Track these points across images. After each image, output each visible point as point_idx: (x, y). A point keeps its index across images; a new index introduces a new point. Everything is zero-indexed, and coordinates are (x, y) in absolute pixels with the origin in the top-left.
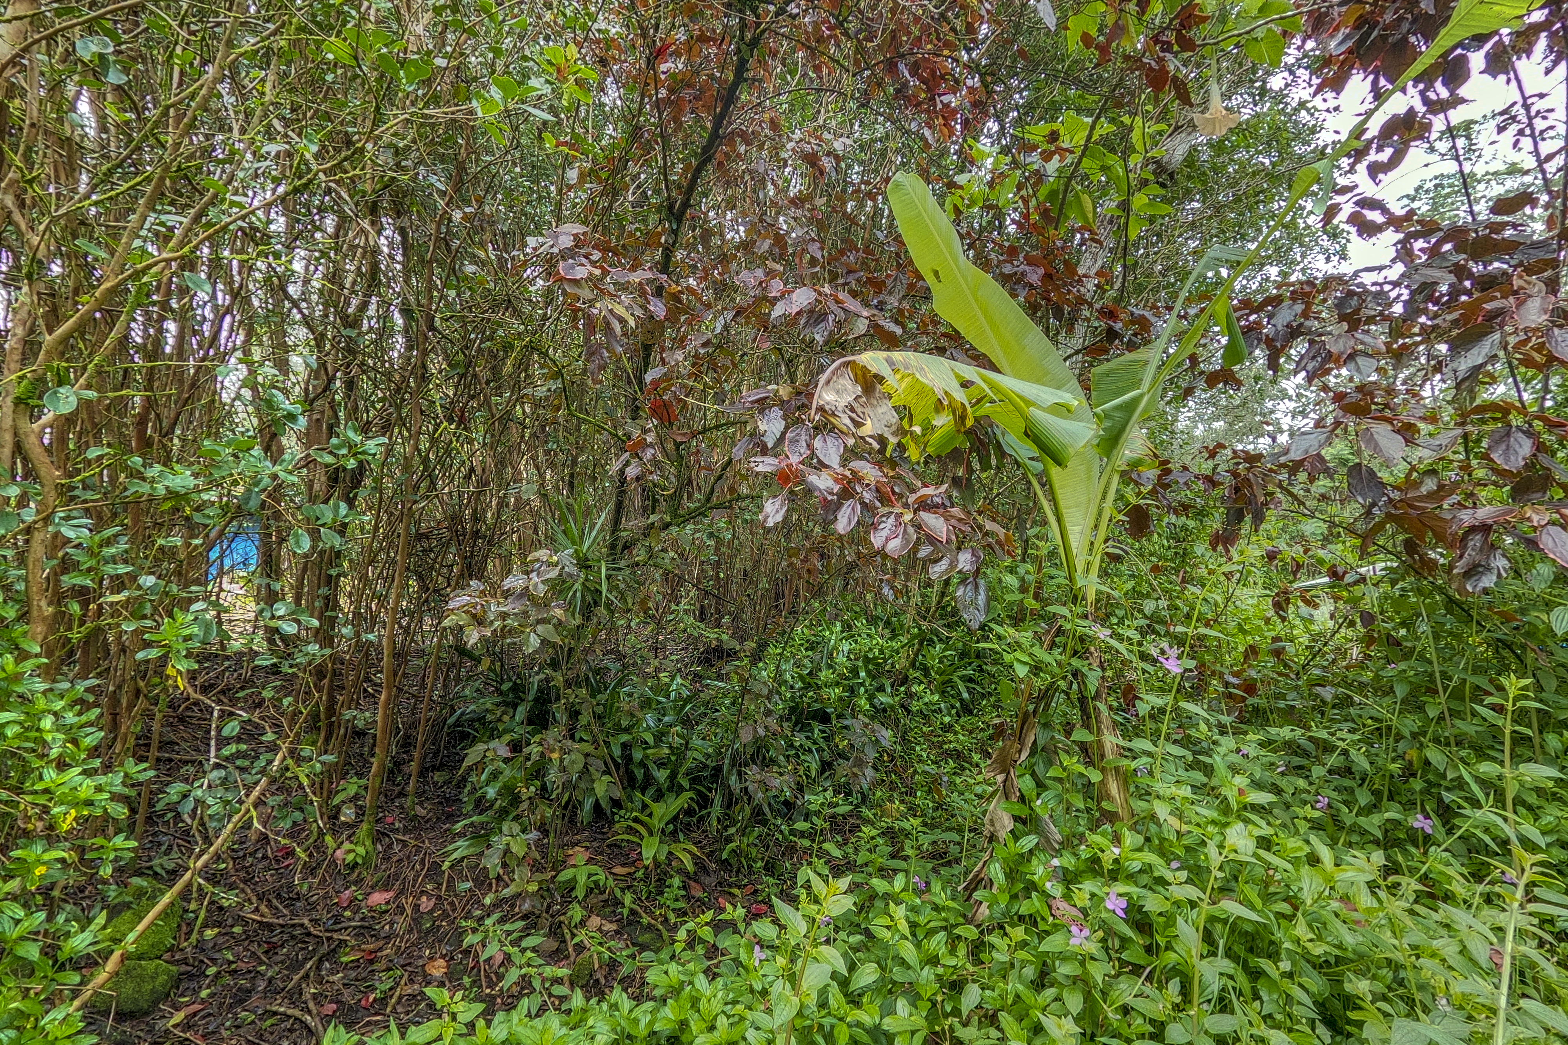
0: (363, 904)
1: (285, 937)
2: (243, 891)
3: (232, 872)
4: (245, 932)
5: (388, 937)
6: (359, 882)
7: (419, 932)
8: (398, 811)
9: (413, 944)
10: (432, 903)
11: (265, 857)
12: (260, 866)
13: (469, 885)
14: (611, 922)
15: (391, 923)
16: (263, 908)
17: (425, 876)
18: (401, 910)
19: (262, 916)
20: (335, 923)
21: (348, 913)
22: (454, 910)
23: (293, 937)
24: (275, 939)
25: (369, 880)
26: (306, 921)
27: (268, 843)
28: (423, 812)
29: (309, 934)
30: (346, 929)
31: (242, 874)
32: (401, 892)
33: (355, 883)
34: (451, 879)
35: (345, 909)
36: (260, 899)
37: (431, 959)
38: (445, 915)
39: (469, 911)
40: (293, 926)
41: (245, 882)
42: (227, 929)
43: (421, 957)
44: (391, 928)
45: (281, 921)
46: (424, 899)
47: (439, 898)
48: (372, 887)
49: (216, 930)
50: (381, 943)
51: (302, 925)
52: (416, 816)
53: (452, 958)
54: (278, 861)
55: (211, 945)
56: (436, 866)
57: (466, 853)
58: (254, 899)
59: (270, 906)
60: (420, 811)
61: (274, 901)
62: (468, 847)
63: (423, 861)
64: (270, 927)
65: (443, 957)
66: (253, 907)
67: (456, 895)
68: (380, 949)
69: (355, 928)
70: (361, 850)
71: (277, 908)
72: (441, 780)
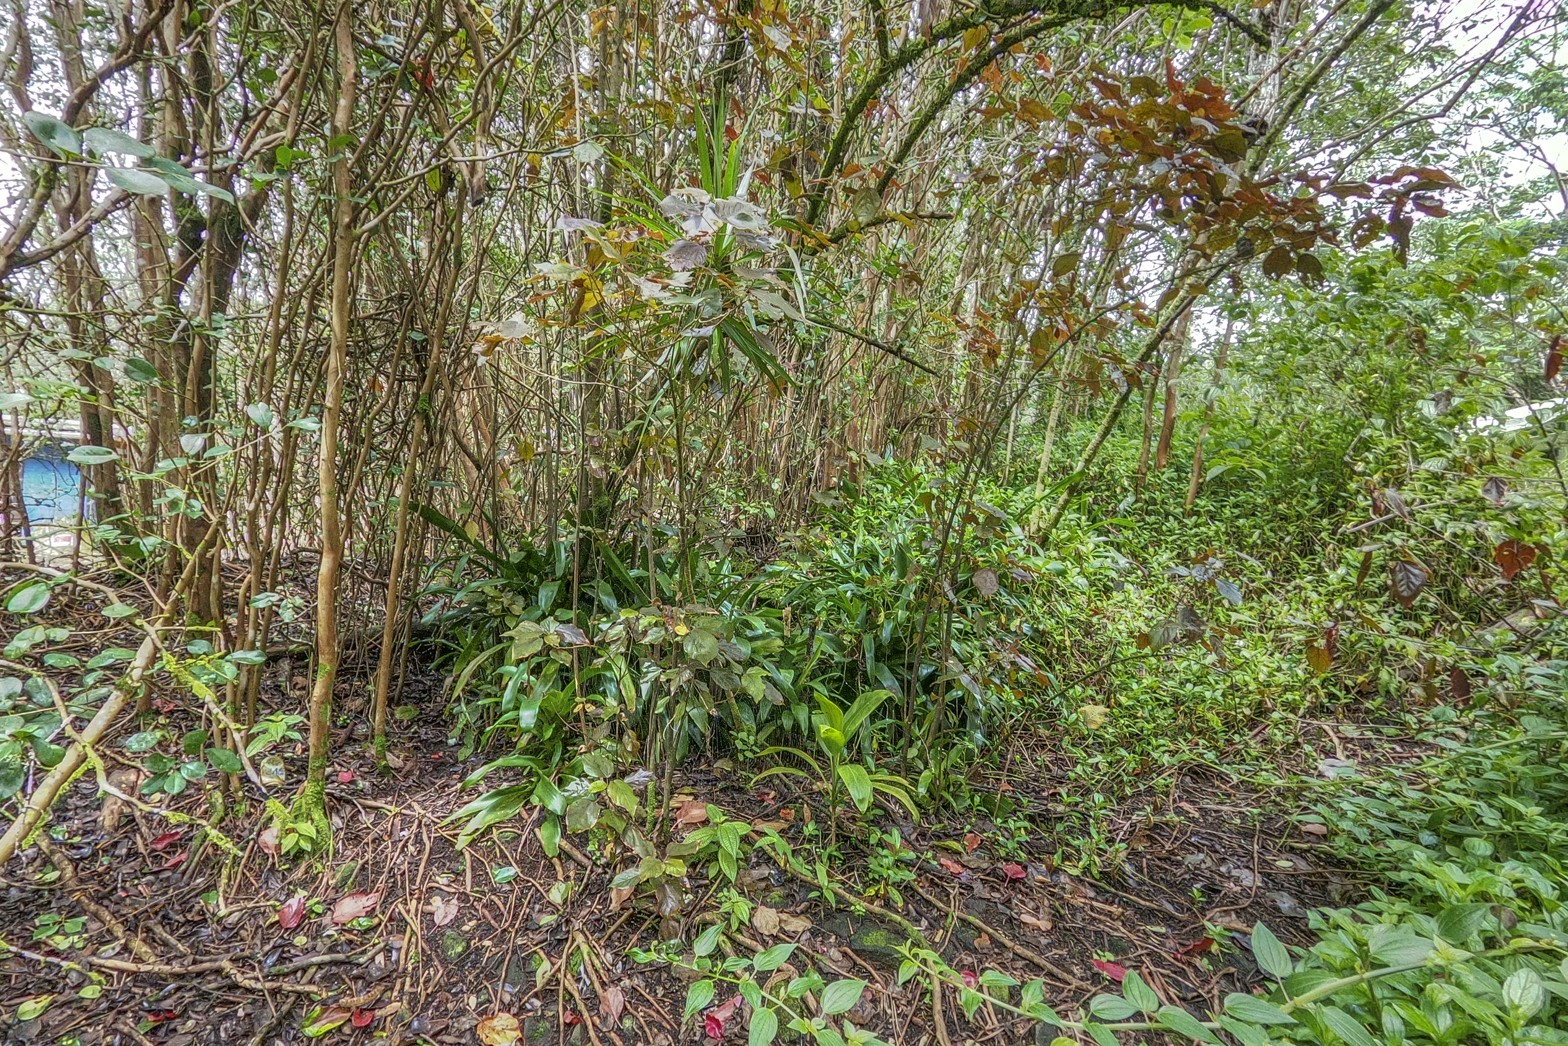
0: (326, 920)
1: (188, 996)
2: (96, 916)
3: (72, 884)
4: (105, 995)
5: (388, 978)
6: (310, 881)
7: (444, 962)
8: (355, 763)
9: (440, 988)
10: (453, 909)
11: (132, 854)
12: (125, 869)
13: (512, 871)
14: (795, 915)
15: (388, 950)
16: (138, 945)
17: (429, 863)
18: (399, 924)
19: (138, 960)
20: (282, 960)
21: (300, 940)
22: (498, 917)
23: (204, 996)
24: (166, 1004)
25: (329, 879)
26: (226, 964)
27: (137, 830)
28: (399, 763)
29: (234, 987)
30: (304, 970)
31: (92, 887)
32: (391, 893)
33: (304, 884)
34: (477, 864)
35: (295, 931)
36: (131, 928)
37: (484, 1012)
38: (486, 930)
39: (528, 918)
40: (199, 974)
41: (99, 899)
42: (69, 995)
43: (462, 1012)
44: (388, 958)
45: (176, 968)
46: (437, 901)
47: (463, 897)
48: (336, 889)
49: (45, 1000)
50: (376, 992)
51: (218, 971)
52: (386, 767)
53: (522, 1009)
54: (156, 858)
55: (36, 1030)
56: (444, 844)
57: (491, 818)
58: (119, 931)
59: (151, 940)
60: (394, 760)
61: (159, 929)
62: (493, 808)
63: (418, 840)
64: (156, 981)
65: (506, 1008)
66: (117, 946)
67: (494, 891)
68: (379, 1003)
69: (320, 966)
70: (306, 828)
71: (165, 944)
72: (406, 718)
